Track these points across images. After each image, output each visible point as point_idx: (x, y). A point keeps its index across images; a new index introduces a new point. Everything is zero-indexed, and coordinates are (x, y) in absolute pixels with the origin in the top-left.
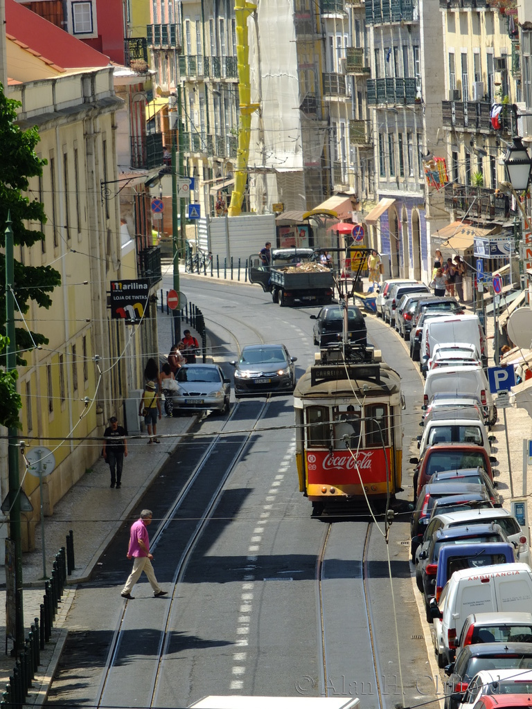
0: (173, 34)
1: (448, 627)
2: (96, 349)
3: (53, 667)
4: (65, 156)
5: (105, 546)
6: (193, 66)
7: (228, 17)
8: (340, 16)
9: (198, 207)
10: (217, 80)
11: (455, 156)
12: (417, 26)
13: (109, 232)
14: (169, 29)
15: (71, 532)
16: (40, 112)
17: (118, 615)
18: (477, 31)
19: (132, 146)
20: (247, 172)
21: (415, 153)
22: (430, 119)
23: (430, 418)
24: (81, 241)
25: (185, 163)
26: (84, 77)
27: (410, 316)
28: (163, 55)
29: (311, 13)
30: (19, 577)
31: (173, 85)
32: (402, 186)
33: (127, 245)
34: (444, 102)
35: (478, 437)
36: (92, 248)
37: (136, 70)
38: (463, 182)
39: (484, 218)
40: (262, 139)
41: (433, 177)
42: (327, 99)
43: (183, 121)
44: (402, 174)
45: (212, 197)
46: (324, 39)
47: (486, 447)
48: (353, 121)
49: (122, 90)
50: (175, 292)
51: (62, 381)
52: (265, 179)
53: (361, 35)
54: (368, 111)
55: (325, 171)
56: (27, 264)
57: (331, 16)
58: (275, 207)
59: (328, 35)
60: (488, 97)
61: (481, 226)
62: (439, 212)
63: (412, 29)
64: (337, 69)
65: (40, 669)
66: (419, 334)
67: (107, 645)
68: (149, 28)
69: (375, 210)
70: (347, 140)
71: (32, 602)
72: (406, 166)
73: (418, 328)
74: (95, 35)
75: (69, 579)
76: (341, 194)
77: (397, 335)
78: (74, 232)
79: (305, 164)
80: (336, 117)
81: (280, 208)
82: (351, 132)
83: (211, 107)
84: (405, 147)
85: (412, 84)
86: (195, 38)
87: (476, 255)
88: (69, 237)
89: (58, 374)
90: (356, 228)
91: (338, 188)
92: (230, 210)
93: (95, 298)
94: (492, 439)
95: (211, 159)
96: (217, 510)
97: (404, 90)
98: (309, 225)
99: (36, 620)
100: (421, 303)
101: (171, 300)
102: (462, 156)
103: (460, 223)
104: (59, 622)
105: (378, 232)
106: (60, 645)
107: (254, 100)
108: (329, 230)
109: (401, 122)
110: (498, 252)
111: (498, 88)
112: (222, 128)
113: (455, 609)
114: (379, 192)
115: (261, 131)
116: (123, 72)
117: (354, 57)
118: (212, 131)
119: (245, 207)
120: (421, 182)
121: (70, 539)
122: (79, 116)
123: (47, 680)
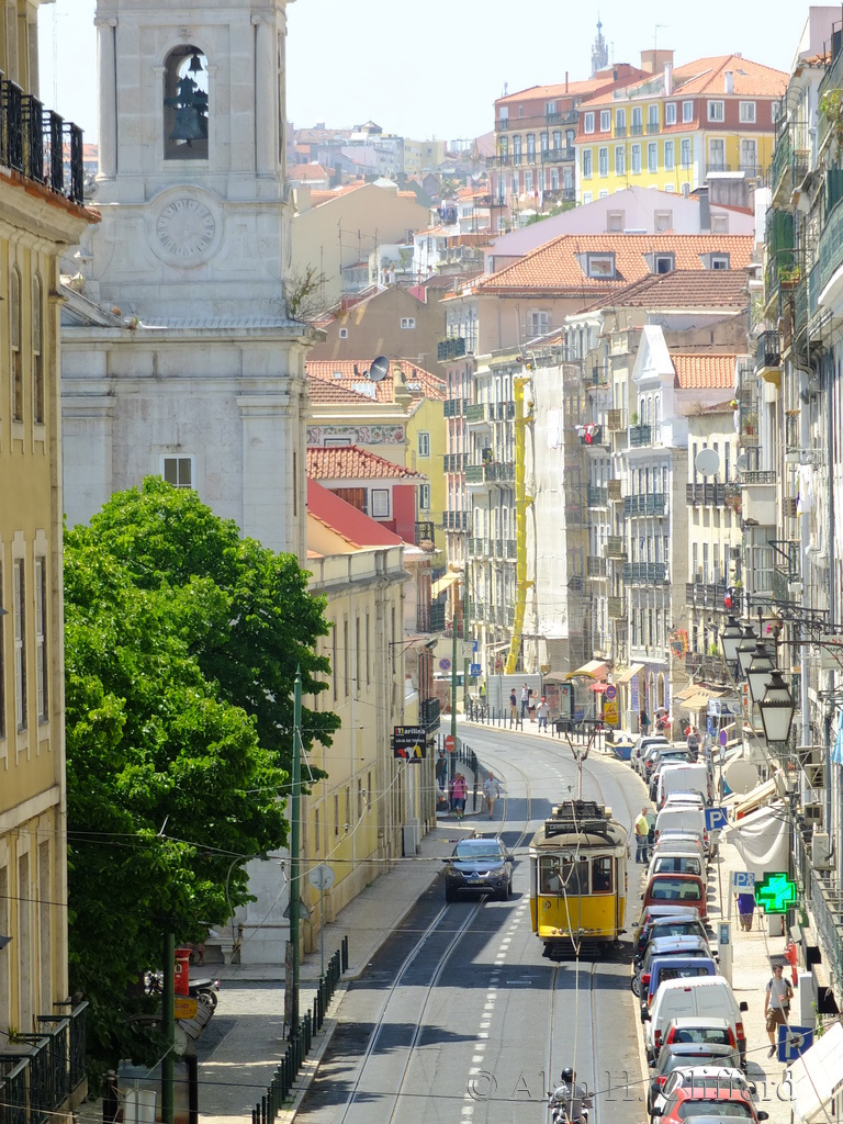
0: (465, 520)
2: (380, 786)
3: (322, 1051)
4: (358, 619)
5: (376, 950)
6: (480, 547)
7: (511, 507)
8: (604, 509)
10: (500, 560)
11: (695, 629)
12: (667, 519)
13: (395, 685)
14: (461, 516)
15: (346, 937)
16: (337, 582)
17: (381, 1008)
18: (717, 525)
19: (419, 613)
20: (521, 638)
21: (662, 626)
22: (677, 597)
24: (369, 694)
26: (377, 553)
27: (651, 761)
28: (455, 537)
29: (581, 507)
30: (296, 974)
31: (463, 562)
32: (650, 653)
33: (411, 697)
34: (688, 584)
35: (696, 868)
36: (379, 698)
37: (424, 549)
38: (701, 651)
39: (717, 683)
40: (535, 611)
41: (678, 647)
42: (591, 578)
43: (470, 593)
44: (651, 644)
45: (492, 658)
46: (590, 529)
48: (612, 599)
49: (412, 566)
50: (453, 737)
51: (348, 809)
52: (537, 644)
53: (621, 525)
54: (624, 589)
55: (586, 640)
56: (320, 711)
57: (596, 509)
58: (543, 668)
59: (593, 525)
60: (724, 581)
61: (715, 689)
62: (680, 677)
63: (663, 522)
64: (600, 554)
66: (656, 780)
67: (368, 1033)
68: (445, 514)
69: (625, 674)
70: (606, 614)
71: (307, 997)
72: (654, 637)
73: (656, 774)
74: (391, 519)
75: (342, 977)
76: (599, 659)
77: (640, 779)
78: (363, 684)
79: (570, 633)
80: (597, 594)
81: (547, 669)
82: (609, 607)
83: (494, 582)
84: (654, 621)
85: (661, 568)
86: (484, 524)
87: (709, 713)
88: (358, 688)
89: (345, 804)
90: (611, 688)
91: (597, 654)
92: (505, 670)
93: (380, 741)
94: (709, 870)
95: (492, 626)
97: (655, 573)
98: (571, 684)
99: (309, 1011)
100: (661, 752)
101: (448, 743)
102: (701, 630)
103: (697, 686)
104: (330, 1014)
105: (629, 692)
106: (330, 1033)
107: (530, 577)
108: (588, 689)
109: (651, 599)
110: (728, 712)
111: (732, 574)
112: (502, 601)
114: (631, 658)
115: (535, 604)
116: (413, 551)
117: (614, 544)
118: (494, 603)
119: (519, 667)
120: (666, 650)
121: (345, 944)
122: (371, 587)
123: (316, 1063)
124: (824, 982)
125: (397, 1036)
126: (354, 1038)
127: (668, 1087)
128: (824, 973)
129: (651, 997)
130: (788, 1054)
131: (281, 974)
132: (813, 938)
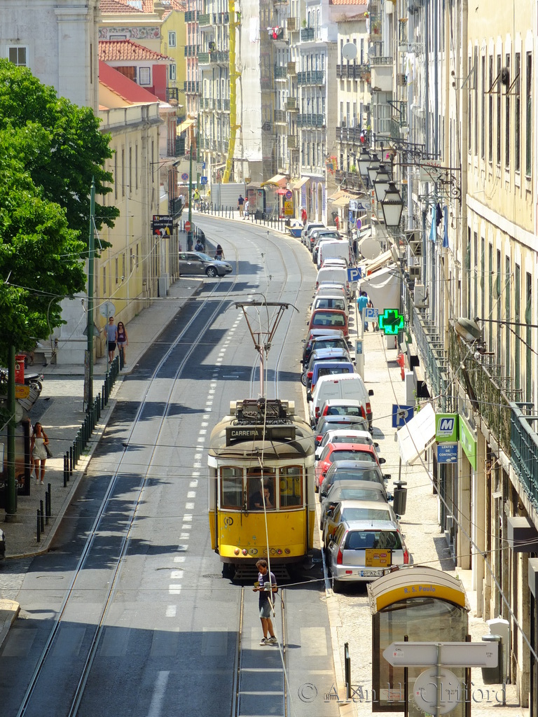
0: (198, 87)
1: (315, 406)
2: (144, 252)
3: (107, 419)
4: (130, 149)
5: (141, 355)
6: (207, 103)
7: (226, 79)
8: (285, 80)
9: (206, 178)
10: (220, 112)
11: (342, 156)
12: (324, 87)
13: (153, 189)
14: (195, 84)
16: (118, 125)
17: (144, 392)
18: (356, 90)
19: (168, 144)
20: (233, 160)
21: (321, 154)
22: (330, 136)
23: (318, 294)
24: (137, 195)
25: (201, 155)
26: (143, 107)
27: (314, 238)
28: (192, 97)
29: (270, 79)
30: (91, 371)
31: (196, 113)
32: (313, 171)
33: (163, 197)
34: (337, 128)
35: (342, 306)
36: (144, 197)
37: (172, 105)
38: (346, 170)
39: (355, 189)
40: (241, 144)
41: (330, 167)
42: (277, 123)
43: (201, 132)
44: (314, 165)
45: (214, 173)
46: (276, 92)
47: (346, 312)
48: (290, 136)
49: (164, 115)
50: (189, 222)
51: (124, 267)
52: (242, 165)
53: (295, 90)
54: (297, 130)
55: (273, 162)
56: (107, 206)
57: (280, 80)
58: (247, 179)
59: (278, 90)
60: (360, 126)
61: (354, 193)
62: (332, 185)
63: (322, 88)
64: (282, 108)
65: (100, 419)
66: (317, 250)
67: (136, 408)
68: (185, 83)
69: (298, 183)
70: (286, 146)
71: (98, 387)
72: (316, 161)
73: (317, 246)
74: (151, 86)
75: (120, 372)
76: (282, 174)
77: (307, 249)
78: (134, 189)
79: (263, 158)
80: (281, 133)
81: (249, 180)
82: (288, 142)
83: (216, 126)
84: (316, 150)
85: (320, 117)
86: (209, 89)
87: (350, 209)
88: (131, 191)
89: (122, 263)
90: (289, 192)
91: (280, 171)
92: (223, 180)
93: (144, 224)
94: (350, 307)
95: (214, 153)
96: (202, 339)
97: (317, 120)
98: (264, 190)
99: (99, 394)
100: (320, 233)
101: (186, 226)
102: (345, 156)
103: (343, 191)
104: (112, 396)
105: (300, 195)
106: (112, 408)
107: (238, 123)
108: (274, 193)
109: (314, 137)
110: (362, 208)
111: (365, 122)
112: (221, 137)
113: (319, 397)
114: (301, 174)
115: (241, 139)
116: (165, 106)
117: (291, 102)
118: (216, 139)
119: (231, 179)
120: (323, 169)
122: (139, 128)
123: (104, 426)
124: (421, 378)
125: (154, 410)
126: (127, 411)
127: (323, 443)
128: (421, 372)
129: (314, 386)
130: (398, 422)
131: (82, 371)
132: (414, 350)
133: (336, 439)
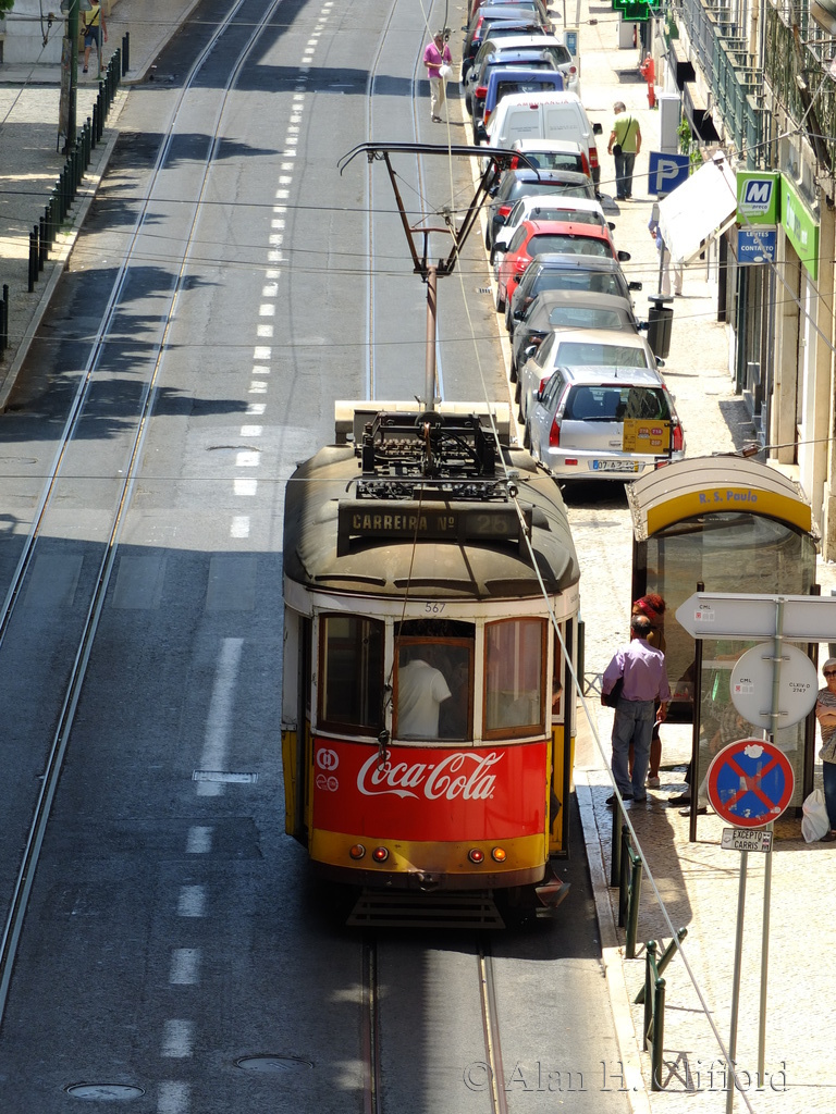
3: (103, 166)
5: (160, 49)
15: (127, 34)
17: (169, 118)
30: (73, 76)
65: (89, 167)
67: (156, 147)
71: (86, 101)
75: (123, 80)
96: (274, 17)
99: (89, 119)
104: (111, 122)
106: (111, 145)
121: (126, 41)
123: (96, 178)
124: (700, 105)
125: (193, 147)
126: (140, 149)
127: (513, 219)
128: (700, 92)
129: (488, 114)
130: (659, 185)
131: (56, 75)
132: (684, 50)
133: (538, 213)
